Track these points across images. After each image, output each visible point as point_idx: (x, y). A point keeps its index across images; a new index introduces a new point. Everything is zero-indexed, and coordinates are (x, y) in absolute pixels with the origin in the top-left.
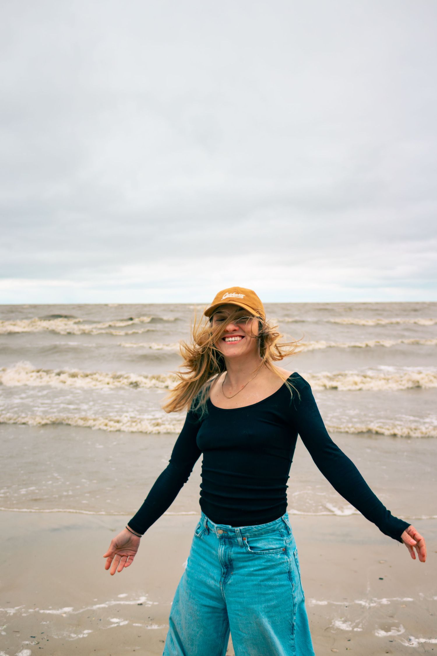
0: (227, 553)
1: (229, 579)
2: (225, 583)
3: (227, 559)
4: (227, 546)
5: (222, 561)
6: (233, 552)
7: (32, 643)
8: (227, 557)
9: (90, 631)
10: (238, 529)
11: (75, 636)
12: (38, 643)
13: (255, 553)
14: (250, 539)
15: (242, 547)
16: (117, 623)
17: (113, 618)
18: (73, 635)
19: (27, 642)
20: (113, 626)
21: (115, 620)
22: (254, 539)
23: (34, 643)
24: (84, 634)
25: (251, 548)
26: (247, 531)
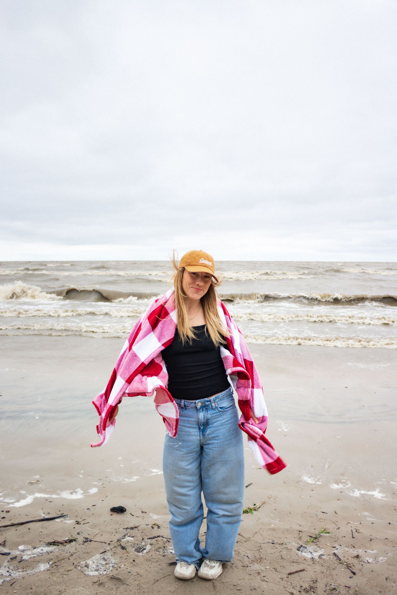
0: (205, 416)
1: (206, 432)
2: (204, 435)
3: (205, 420)
4: (204, 412)
5: (202, 422)
6: (209, 414)
7: (99, 483)
8: (205, 418)
9: (138, 477)
10: (212, 398)
11: (128, 480)
12: (103, 484)
13: (224, 411)
14: (218, 403)
15: (214, 409)
16: (156, 472)
17: (154, 469)
18: (126, 480)
19: (95, 483)
20: (154, 474)
21: (155, 470)
22: (221, 402)
23: (100, 484)
24: (134, 479)
25: (220, 408)
26: (216, 398)
